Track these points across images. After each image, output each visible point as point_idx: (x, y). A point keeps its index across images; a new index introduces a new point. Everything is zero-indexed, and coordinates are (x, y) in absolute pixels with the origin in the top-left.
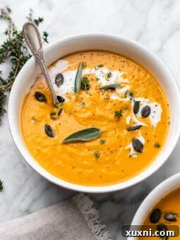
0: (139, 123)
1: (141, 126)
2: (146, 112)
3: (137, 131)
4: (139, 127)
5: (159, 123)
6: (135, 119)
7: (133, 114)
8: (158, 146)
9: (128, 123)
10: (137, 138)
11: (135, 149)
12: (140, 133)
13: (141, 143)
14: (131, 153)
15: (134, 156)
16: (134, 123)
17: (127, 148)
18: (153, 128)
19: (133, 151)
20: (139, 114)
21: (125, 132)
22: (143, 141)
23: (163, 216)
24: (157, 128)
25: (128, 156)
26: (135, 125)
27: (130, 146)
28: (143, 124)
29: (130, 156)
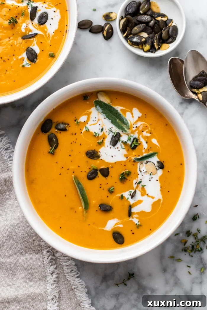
0: (35, 31)
1: (36, 34)
2: (43, 19)
3: (32, 39)
4: (35, 35)
5: (56, 31)
6: (31, 27)
7: (29, 21)
8: (52, 56)
9: (23, 30)
10: (31, 47)
11: (28, 58)
12: (35, 42)
13: (35, 52)
14: (24, 63)
15: (27, 66)
16: (30, 31)
17: (20, 57)
18: (49, 36)
19: (26, 61)
20: (36, 21)
21: (20, 40)
22: (37, 50)
23: (54, 126)
24: (53, 36)
25: (21, 66)
26: (30, 33)
27: (24, 55)
28: (39, 32)
29: (23, 66)
